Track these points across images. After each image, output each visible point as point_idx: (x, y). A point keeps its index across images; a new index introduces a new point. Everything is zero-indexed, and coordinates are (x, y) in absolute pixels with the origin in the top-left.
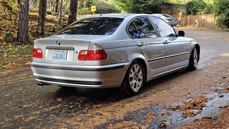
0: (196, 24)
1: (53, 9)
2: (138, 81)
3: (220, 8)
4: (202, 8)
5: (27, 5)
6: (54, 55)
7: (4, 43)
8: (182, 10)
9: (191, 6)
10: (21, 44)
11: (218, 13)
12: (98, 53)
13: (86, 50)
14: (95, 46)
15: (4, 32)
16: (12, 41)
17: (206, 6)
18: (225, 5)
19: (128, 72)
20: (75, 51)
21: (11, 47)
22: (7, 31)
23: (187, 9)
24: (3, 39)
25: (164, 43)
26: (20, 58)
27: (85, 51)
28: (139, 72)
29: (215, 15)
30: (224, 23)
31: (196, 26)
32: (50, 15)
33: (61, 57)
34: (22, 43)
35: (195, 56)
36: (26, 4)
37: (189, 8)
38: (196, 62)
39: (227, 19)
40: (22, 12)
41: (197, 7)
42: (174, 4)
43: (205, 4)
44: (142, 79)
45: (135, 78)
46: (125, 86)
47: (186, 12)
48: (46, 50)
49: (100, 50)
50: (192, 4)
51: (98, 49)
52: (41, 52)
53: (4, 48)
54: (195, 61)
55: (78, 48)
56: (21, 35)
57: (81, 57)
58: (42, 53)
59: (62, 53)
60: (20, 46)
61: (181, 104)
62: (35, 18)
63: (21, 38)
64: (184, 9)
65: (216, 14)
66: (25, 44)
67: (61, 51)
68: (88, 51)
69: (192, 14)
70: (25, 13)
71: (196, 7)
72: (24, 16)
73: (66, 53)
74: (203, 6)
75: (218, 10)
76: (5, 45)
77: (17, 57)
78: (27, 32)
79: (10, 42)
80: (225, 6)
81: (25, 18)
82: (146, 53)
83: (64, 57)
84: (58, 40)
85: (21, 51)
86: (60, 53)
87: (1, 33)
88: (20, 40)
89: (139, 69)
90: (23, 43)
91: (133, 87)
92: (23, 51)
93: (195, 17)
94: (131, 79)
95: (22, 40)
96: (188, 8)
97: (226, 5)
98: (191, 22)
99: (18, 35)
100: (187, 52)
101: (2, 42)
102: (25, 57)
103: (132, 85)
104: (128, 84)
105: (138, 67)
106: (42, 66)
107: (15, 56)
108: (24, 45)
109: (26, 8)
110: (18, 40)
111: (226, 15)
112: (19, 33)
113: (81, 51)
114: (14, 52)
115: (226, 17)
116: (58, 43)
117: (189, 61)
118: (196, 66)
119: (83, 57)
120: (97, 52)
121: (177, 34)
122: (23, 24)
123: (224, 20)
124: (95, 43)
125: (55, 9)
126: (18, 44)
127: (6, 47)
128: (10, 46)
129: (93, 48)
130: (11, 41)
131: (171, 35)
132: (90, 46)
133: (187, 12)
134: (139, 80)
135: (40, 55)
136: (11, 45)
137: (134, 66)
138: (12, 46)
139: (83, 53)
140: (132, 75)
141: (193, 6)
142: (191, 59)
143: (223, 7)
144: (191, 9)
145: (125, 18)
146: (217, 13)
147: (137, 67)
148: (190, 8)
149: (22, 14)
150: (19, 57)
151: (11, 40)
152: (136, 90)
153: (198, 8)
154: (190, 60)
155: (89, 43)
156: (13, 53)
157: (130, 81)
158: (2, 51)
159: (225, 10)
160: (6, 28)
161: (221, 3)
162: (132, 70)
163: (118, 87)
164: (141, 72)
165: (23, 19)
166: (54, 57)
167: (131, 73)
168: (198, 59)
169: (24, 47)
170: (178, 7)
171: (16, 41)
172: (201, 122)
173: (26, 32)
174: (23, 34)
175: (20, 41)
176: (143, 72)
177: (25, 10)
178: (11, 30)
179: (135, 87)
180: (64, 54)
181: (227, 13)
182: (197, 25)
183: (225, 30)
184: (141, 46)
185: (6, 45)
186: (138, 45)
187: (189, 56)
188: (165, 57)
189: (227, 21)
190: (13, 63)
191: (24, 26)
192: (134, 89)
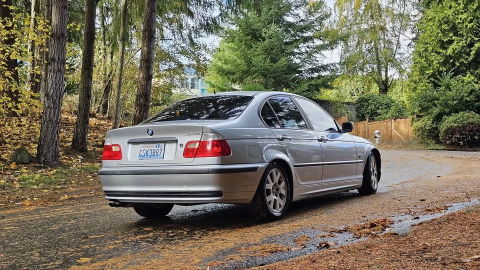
0: (376, 137)
1: (99, 107)
2: (278, 196)
3: (420, 107)
4: (386, 108)
5: (58, 94)
6: (142, 153)
7: (13, 166)
8: (348, 113)
9: (364, 105)
10: (45, 168)
11: (418, 116)
12: (216, 146)
13: (197, 141)
14: (211, 135)
15: (9, 146)
16: (27, 162)
17: (393, 104)
18: (429, 101)
19: (263, 181)
20: (179, 143)
21: (26, 173)
22: (16, 144)
23: (357, 111)
24: (10, 159)
25: (319, 140)
26: (47, 191)
27: (195, 142)
28: (280, 182)
29: (411, 120)
30: (430, 135)
31: (375, 141)
32: (94, 119)
33: (154, 155)
34: (47, 165)
35: (373, 171)
36: (58, 92)
37: (361, 109)
38: (376, 180)
39: (433, 126)
40: (48, 107)
41: (377, 106)
42: (332, 101)
43: (391, 100)
44: (285, 194)
45: (274, 192)
46: (259, 202)
47: (356, 117)
48: (128, 146)
49: (219, 141)
50: (366, 100)
51: (216, 139)
52: (119, 150)
53: (12, 174)
54: (373, 178)
55: (184, 139)
56: (45, 150)
57: (189, 153)
58: (120, 152)
59: (156, 149)
60: (44, 170)
61: (351, 225)
62: (66, 123)
63: (46, 155)
64: (351, 110)
65: (413, 119)
66: (53, 167)
67: (155, 145)
68: (200, 142)
69: (367, 119)
70: (55, 109)
71: (375, 106)
72: (52, 114)
73: (163, 149)
74: (387, 104)
75: (416, 111)
76: (14, 169)
77: (40, 189)
78: (56, 144)
79: (23, 163)
80: (429, 103)
81: (54, 118)
82: (291, 152)
83: (159, 154)
84: (151, 127)
85: (46, 178)
86: (152, 149)
87: (4, 147)
88: (43, 159)
89: (280, 177)
90: (49, 165)
91: (271, 206)
92: (50, 179)
93: (373, 125)
94: (269, 192)
95: (46, 159)
96: (358, 108)
97: (431, 102)
98: (366, 135)
99: (38, 151)
100: (358, 161)
101: (7, 165)
102: (55, 189)
103: (270, 202)
104: (264, 200)
105: (279, 174)
106: (121, 171)
107: (35, 187)
108: (50, 168)
109: (58, 99)
110: (38, 160)
111: (432, 120)
112: (41, 147)
113: (189, 143)
114: (34, 181)
115: (433, 123)
116: (151, 131)
117: (362, 177)
118: (376, 187)
119: (191, 153)
120: (215, 143)
121: (341, 128)
122: (50, 130)
123: (428, 130)
124: (212, 130)
125: (101, 107)
126: (41, 168)
127: (16, 172)
128: (25, 171)
129: (208, 137)
130: (25, 162)
131: (331, 130)
132: (204, 134)
133: (358, 116)
134: (281, 196)
135: (117, 156)
136: (26, 169)
137: (272, 172)
138: (28, 171)
139: (191, 146)
140: (269, 186)
141: (369, 104)
142: (367, 173)
143: (426, 104)
144: (366, 110)
145: (255, 97)
146: (415, 117)
147: (277, 175)
148: (363, 107)
149: (49, 110)
150: (44, 189)
151: (26, 159)
152: (277, 212)
153: (378, 108)
154: (364, 174)
155: (202, 130)
156: (32, 182)
157: (267, 196)
158: (11, 180)
159: (430, 110)
160: (12, 139)
161: (421, 97)
162: (269, 177)
163: (248, 204)
164: (283, 183)
165: (51, 120)
166: (142, 156)
167: (268, 183)
168: (379, 176)
169: (52, 172)
170: (340, 107)
171: (35, 162)
172: (381, 238)
173: (54, 144)
174: (49, 148)
175: (44, 161)
176: (286, 182)
177: (54, 103)
178: (22, 144)
179: (274, 208)
180: (159, 149)
181: (433, 116)
182: (377, 139)
183: (431, 148)
184: (282, 139)
185: (16, 170)
186: (279, 139)
187: (361, 168)
188: (322, 163)
189: (434, 131)
190: (35, 199)
191: (52, 133)
192: (274, 210)
